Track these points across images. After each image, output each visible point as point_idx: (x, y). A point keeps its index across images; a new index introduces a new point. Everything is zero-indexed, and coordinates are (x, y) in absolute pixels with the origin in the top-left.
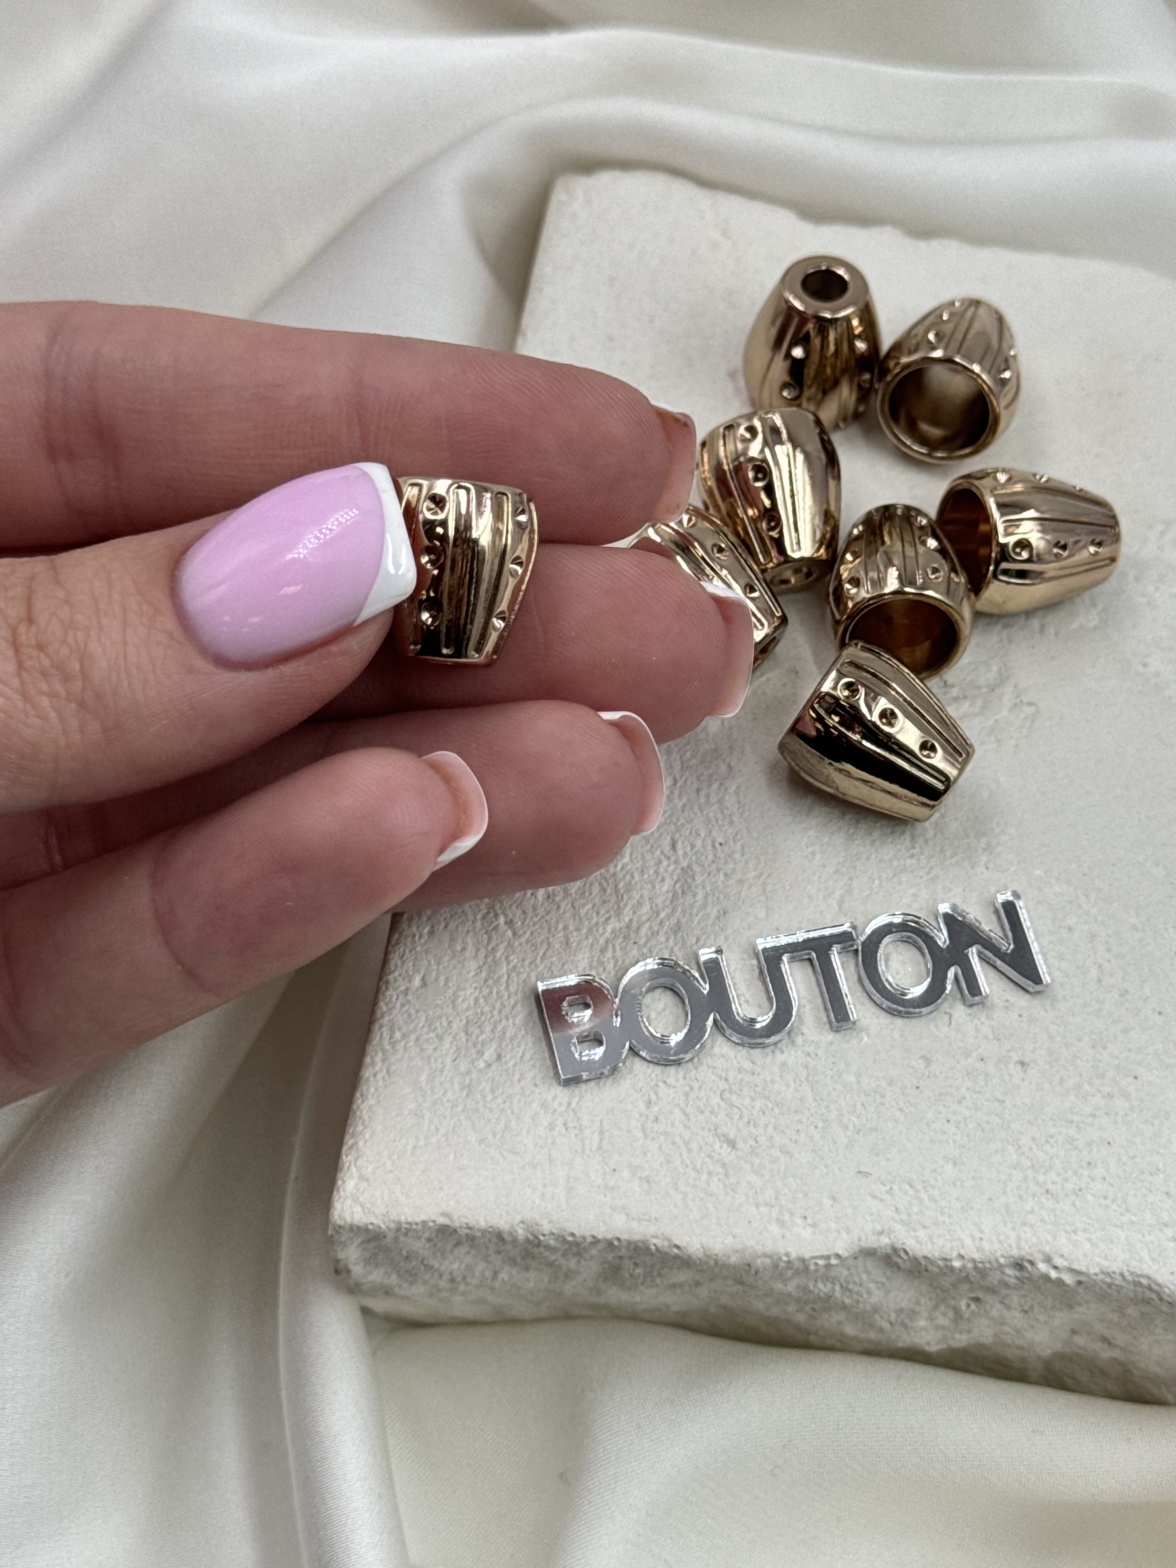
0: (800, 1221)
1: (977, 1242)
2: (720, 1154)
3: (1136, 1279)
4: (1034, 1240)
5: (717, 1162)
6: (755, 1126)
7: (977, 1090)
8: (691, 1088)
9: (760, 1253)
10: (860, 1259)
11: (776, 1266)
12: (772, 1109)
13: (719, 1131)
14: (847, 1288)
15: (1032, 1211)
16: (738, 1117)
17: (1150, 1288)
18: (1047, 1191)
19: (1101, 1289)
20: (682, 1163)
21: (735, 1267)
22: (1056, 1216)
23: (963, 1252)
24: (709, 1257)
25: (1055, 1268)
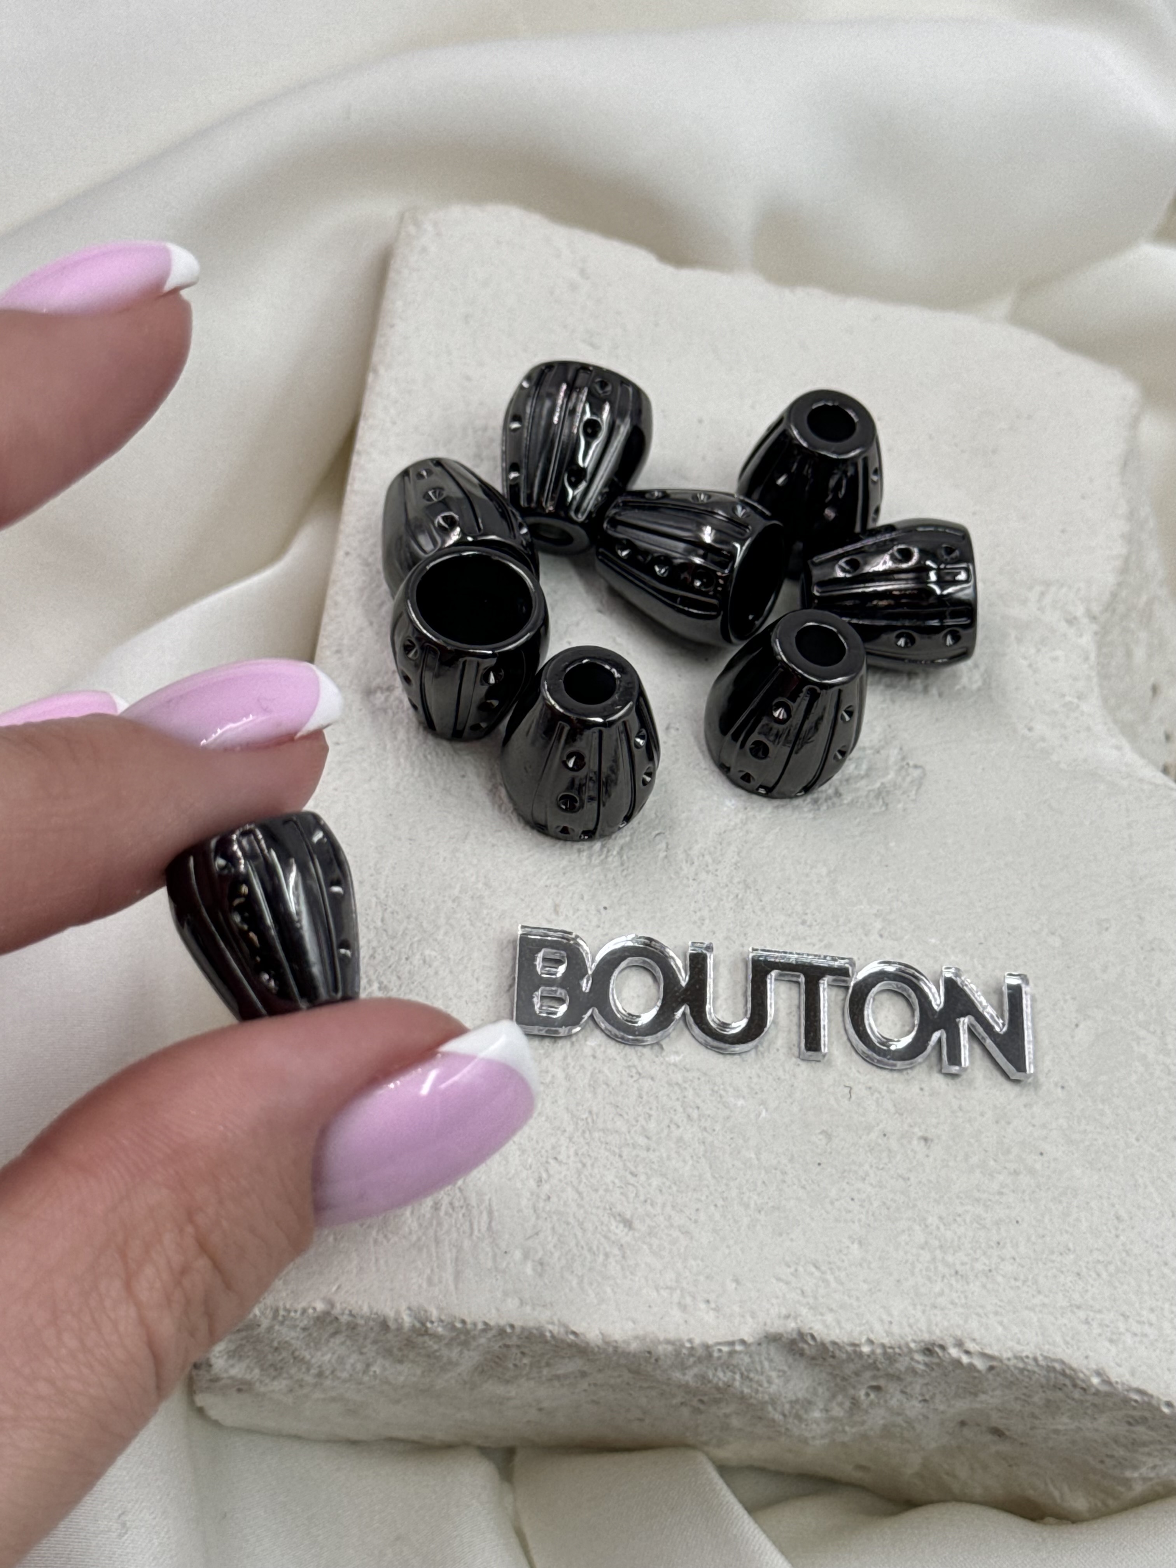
0: (703, 1306)
1: (886, 1327)
2: (616, 1234)
3: (1050, 1364)
4: (946, 1324)
5: (613, 1242)
6: (652, 1205)
7: (881, 1166)
8: (584, 1165)
9: (662, 1338)
10: (764, 1345)
11: (678, 1353)
12: (670, 1187)
13: (614, 1210)
14: (748, 1377)
15: (941, 1294)
16: (633, 1195)
17: (1064, 1374)
18: (957, 1272)
19: (1013, 1375)
20: (577, 1245)
21: (634, 1356)
22: (966, 1297)
23: (872, 1337)
24: (607, 1343)
25: (967, 1352)
